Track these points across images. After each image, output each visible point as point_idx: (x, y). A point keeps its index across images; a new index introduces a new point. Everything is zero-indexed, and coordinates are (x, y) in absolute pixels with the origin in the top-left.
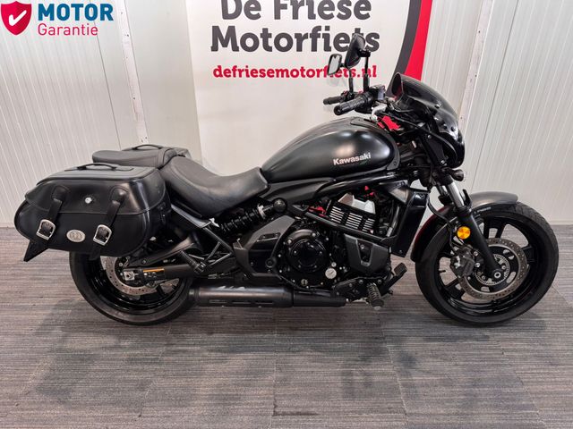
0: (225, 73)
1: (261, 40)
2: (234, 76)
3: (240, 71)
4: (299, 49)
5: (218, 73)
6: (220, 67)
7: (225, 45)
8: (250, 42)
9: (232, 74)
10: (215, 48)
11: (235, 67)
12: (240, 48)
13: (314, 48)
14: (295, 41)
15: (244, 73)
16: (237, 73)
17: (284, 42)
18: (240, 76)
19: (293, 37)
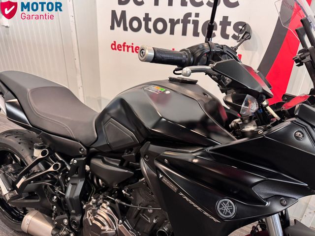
0: (118, 47)
1: (143, 23)
2: (124, 50)
3: (128, 47)
4: (172, 32)
5: (113, 47)
6: (115, 42)
7: (119, 26)
8: (135, 24)
9: (122, 49)
10: (112, 28)
11: (125, 43)
12: (129, 29)
13: (184, 33)
14: (169, 25)
15: (130, 49)
16: (126, 48)
17: (160, 26)
18: (128, 51)
19: (168, 21)
